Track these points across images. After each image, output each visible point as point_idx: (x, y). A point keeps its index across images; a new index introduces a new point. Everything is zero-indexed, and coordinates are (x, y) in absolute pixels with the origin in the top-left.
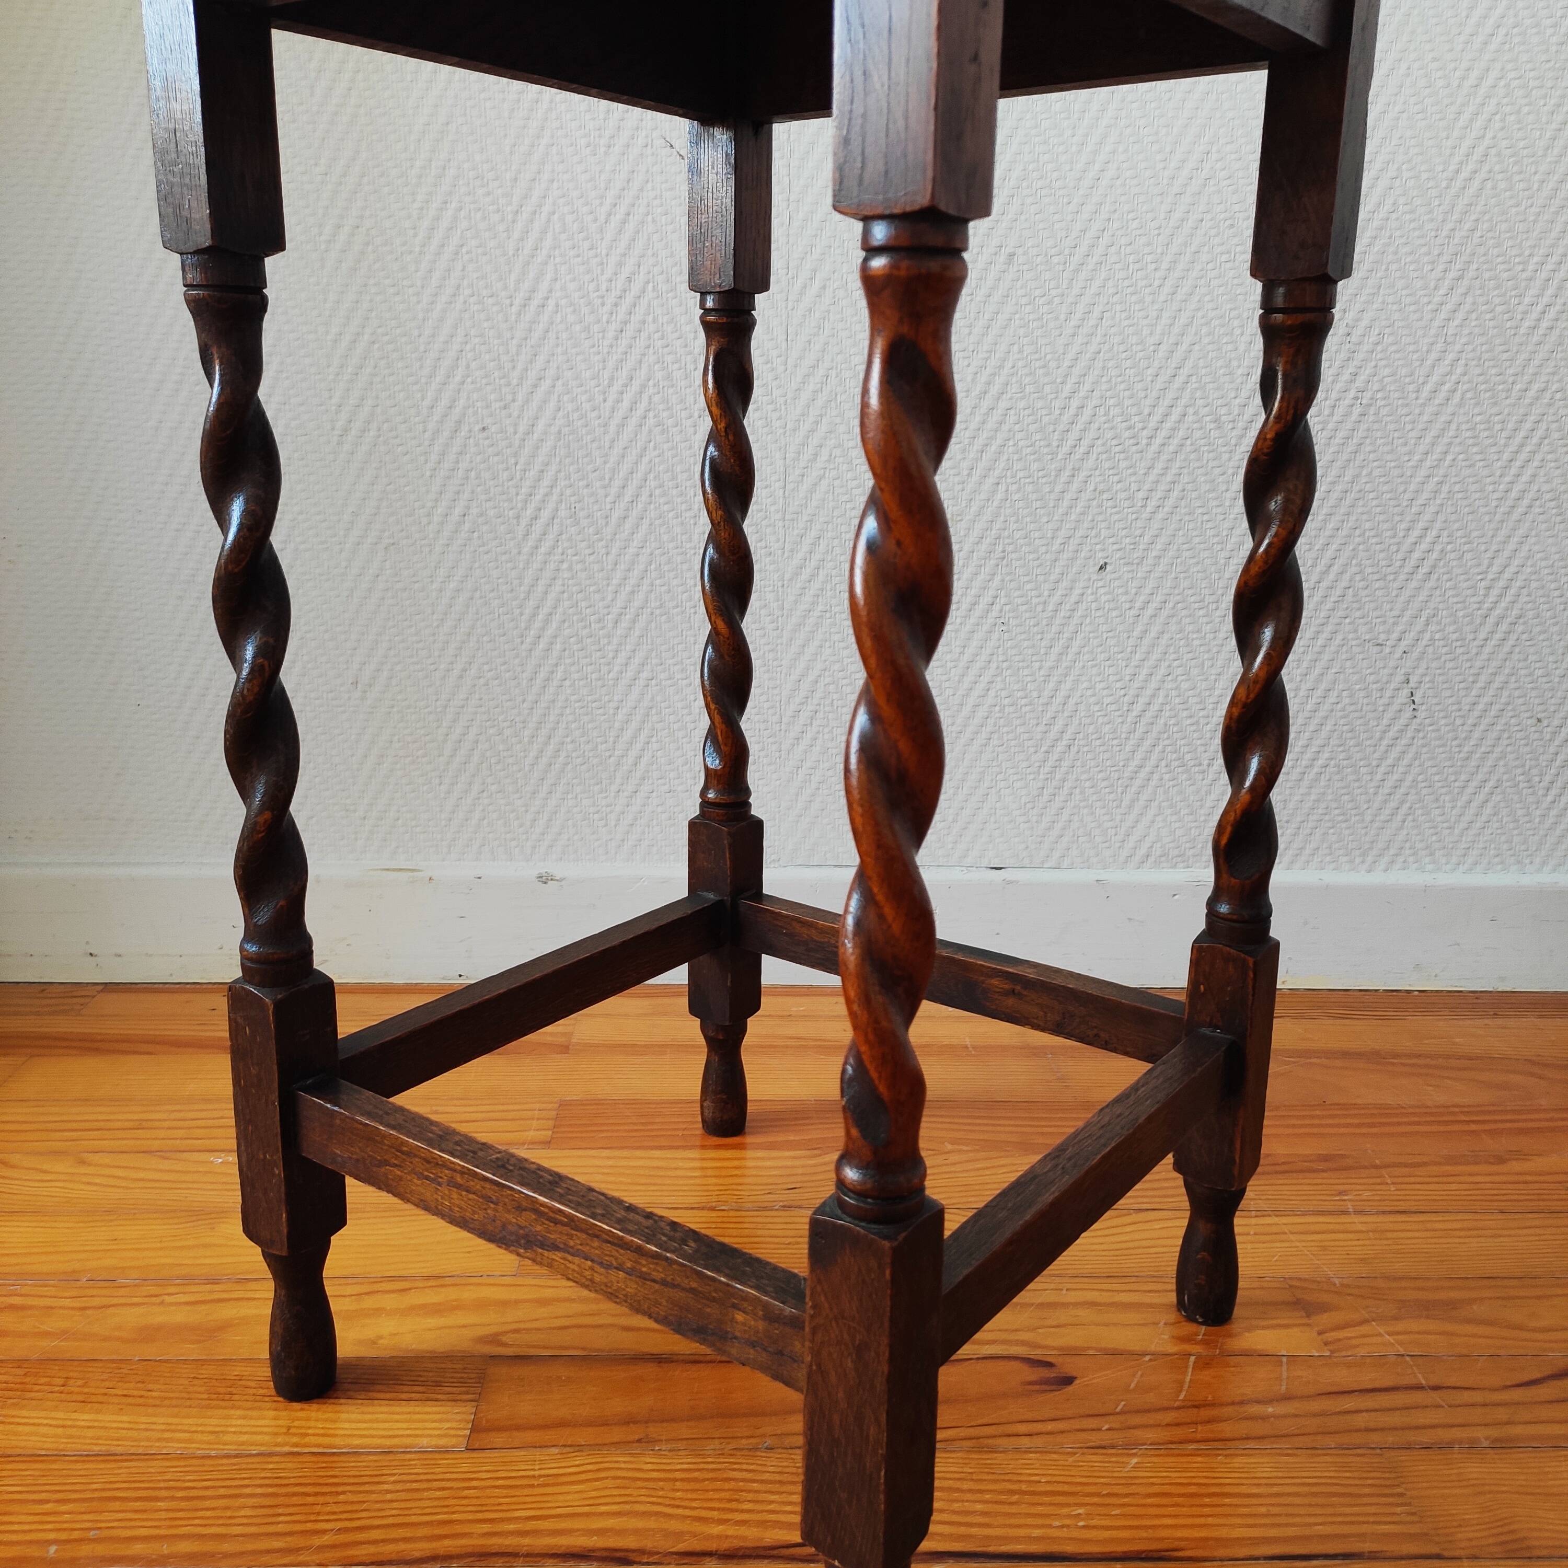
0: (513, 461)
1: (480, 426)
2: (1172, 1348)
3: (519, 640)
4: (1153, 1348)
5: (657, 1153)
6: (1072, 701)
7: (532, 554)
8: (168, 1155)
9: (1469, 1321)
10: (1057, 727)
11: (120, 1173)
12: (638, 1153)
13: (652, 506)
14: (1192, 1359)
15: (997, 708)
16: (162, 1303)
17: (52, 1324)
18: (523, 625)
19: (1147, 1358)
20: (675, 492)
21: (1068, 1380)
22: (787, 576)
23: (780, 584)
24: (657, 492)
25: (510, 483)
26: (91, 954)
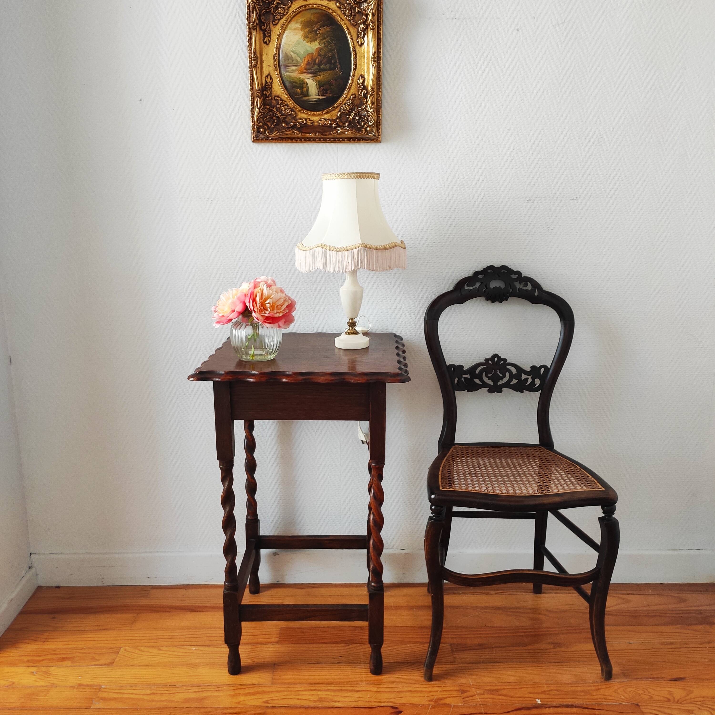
0: (266, 443)
1: (257, 435)
2: (427, 703)
4: (422, 703)
5: (306, 645)
6: (423, 503)
8: (181, 647)
9: (500, 695)
10: (419, 511)
11: (170, 653)
12: (301, 645)
14: (431, 706)
15: (401, 506)
16: (188, 692)
17: (164, 698)
19: (420, 706)
20: (310, 451)
21: (400, 712)
26: (148, 577)
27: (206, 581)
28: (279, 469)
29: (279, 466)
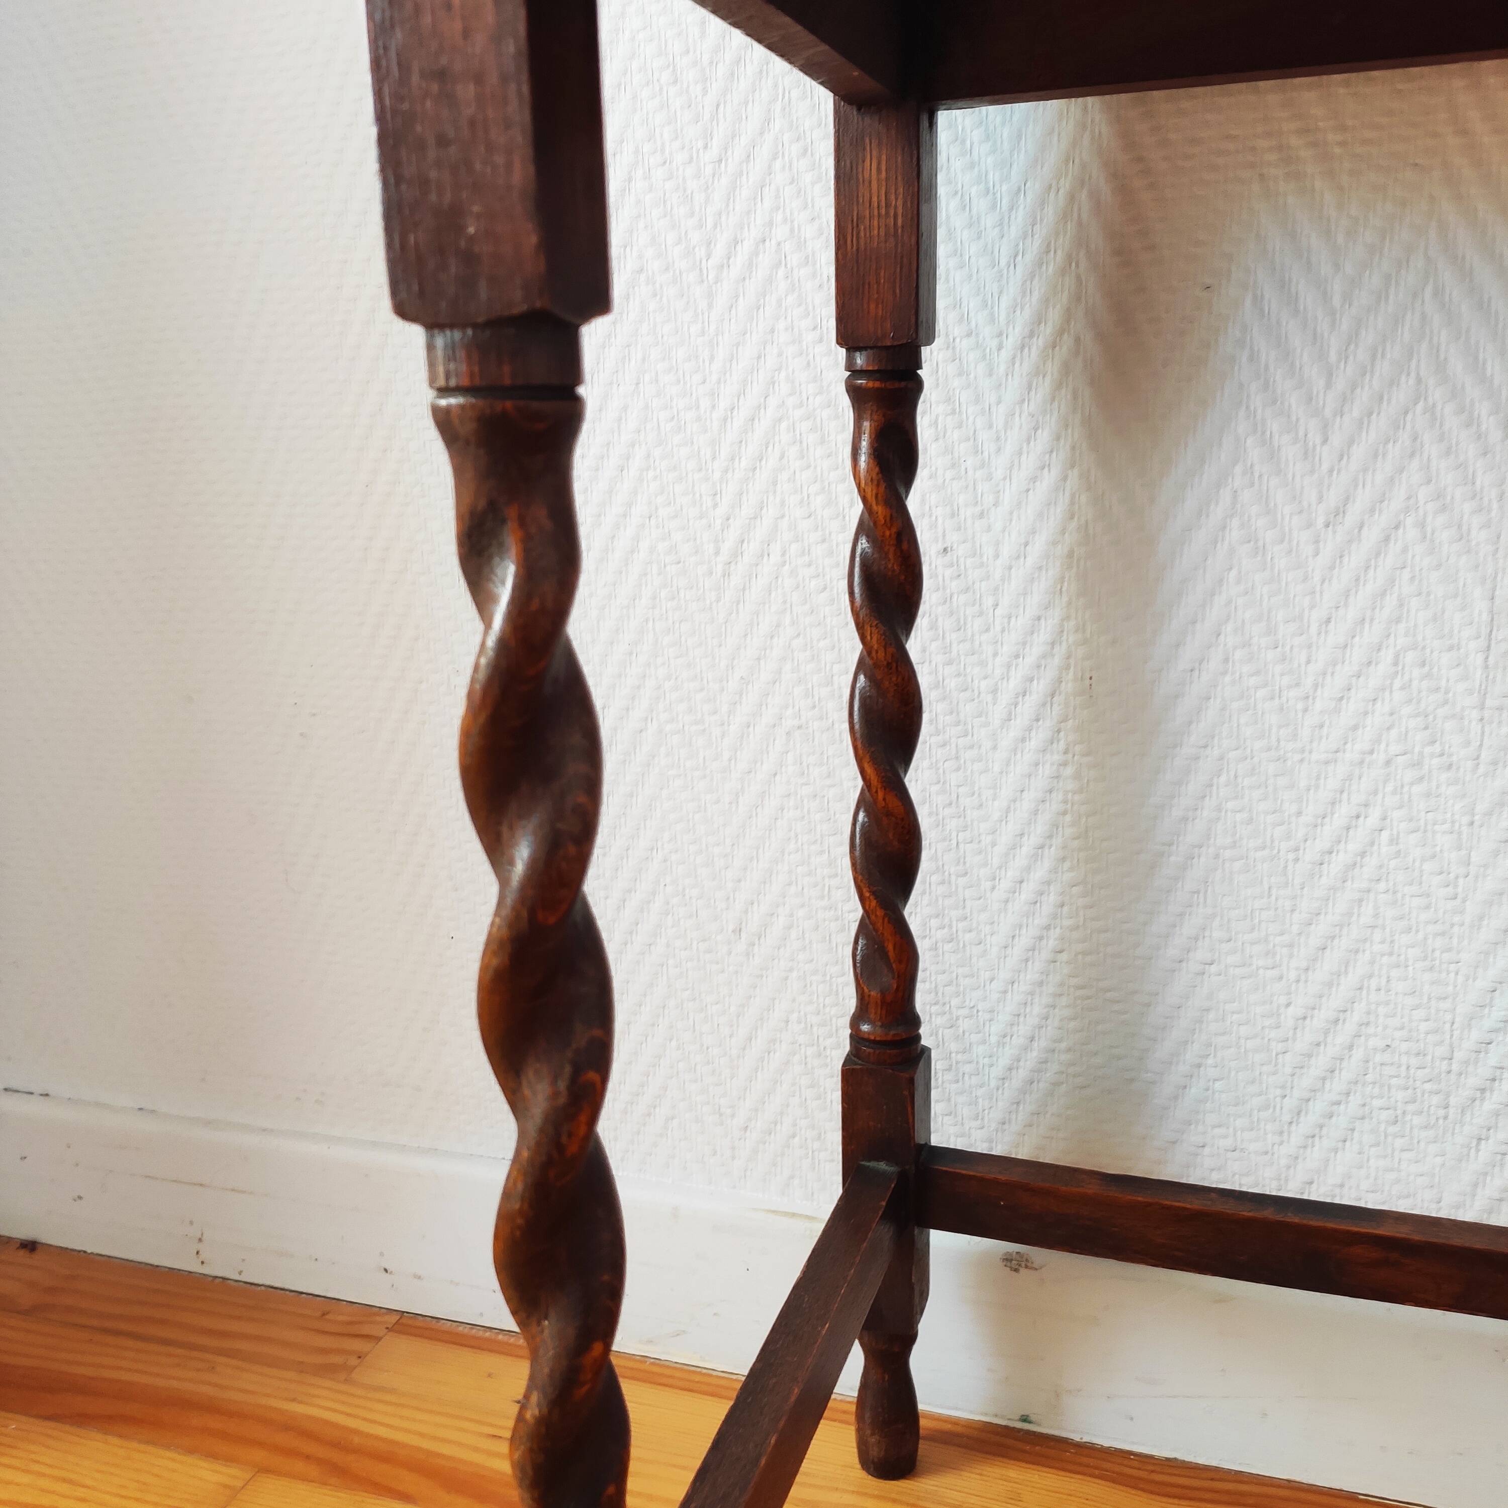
0: (990, 601)
1: (940, 546)
3: (989, 884)
7: (1015, 751)
13: (1228, 679)
18: (996, 862)
20: (1271, 655)
22: (1480, 808)
23: (1465, 820)
24: (1239, 654)
25: (984, 637)
26: (386, 1270)
27: (650, 1342)
28: (1065, 764)
29: (1062, 745)
